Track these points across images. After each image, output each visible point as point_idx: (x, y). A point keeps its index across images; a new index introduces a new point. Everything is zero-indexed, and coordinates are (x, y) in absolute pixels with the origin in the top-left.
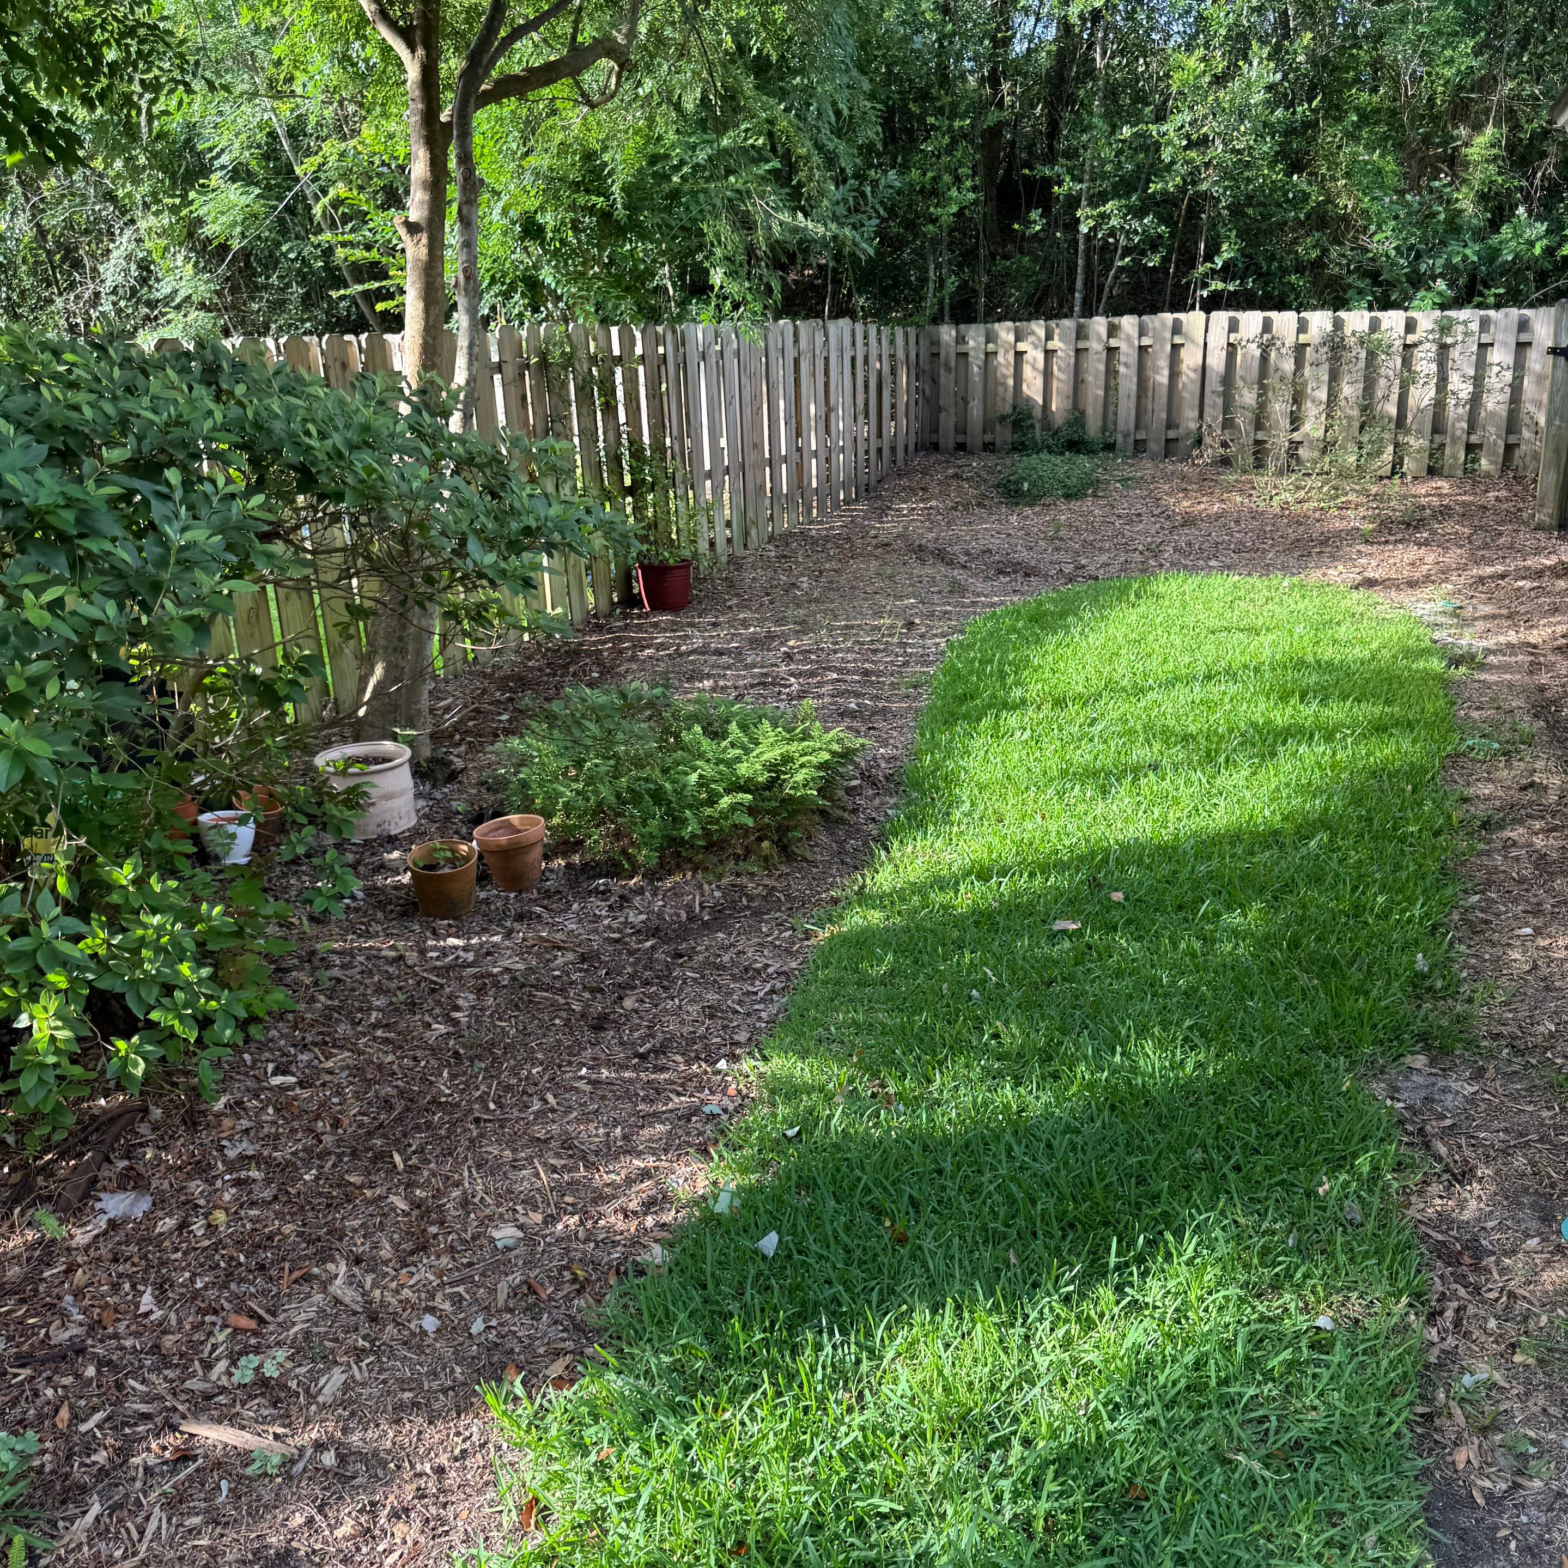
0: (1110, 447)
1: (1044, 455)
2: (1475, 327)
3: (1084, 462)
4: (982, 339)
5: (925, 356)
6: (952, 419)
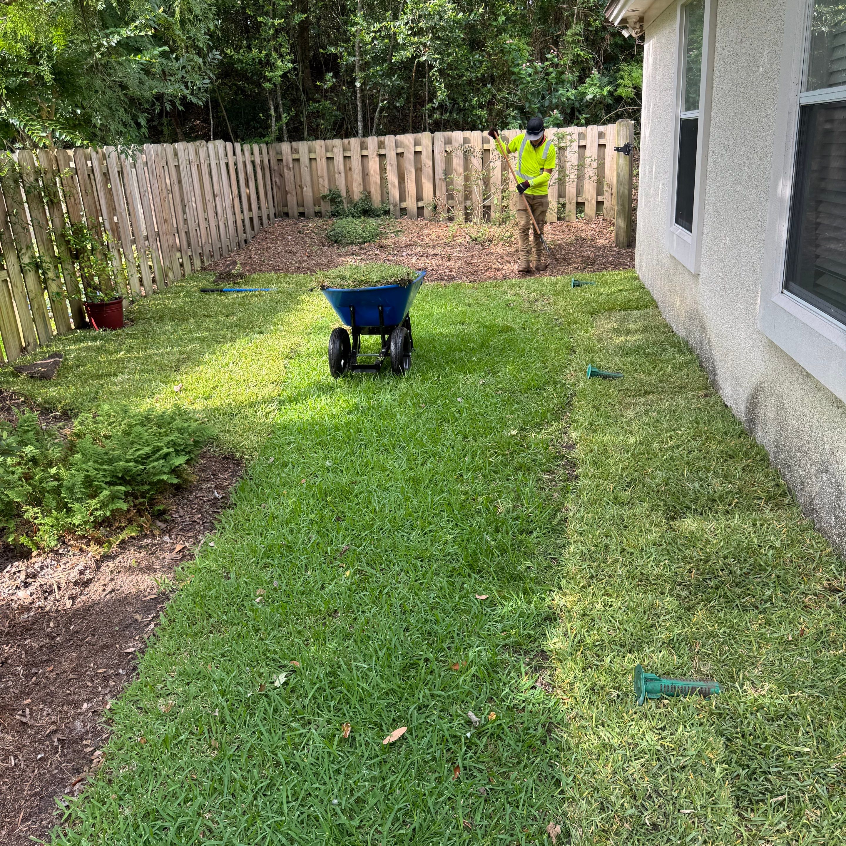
0: (387, 212)
1: (350, 219)
2: (575, 136)
3: (373, 222)
4: (306, 151)
5: (274, 162)
6: (295, 198)
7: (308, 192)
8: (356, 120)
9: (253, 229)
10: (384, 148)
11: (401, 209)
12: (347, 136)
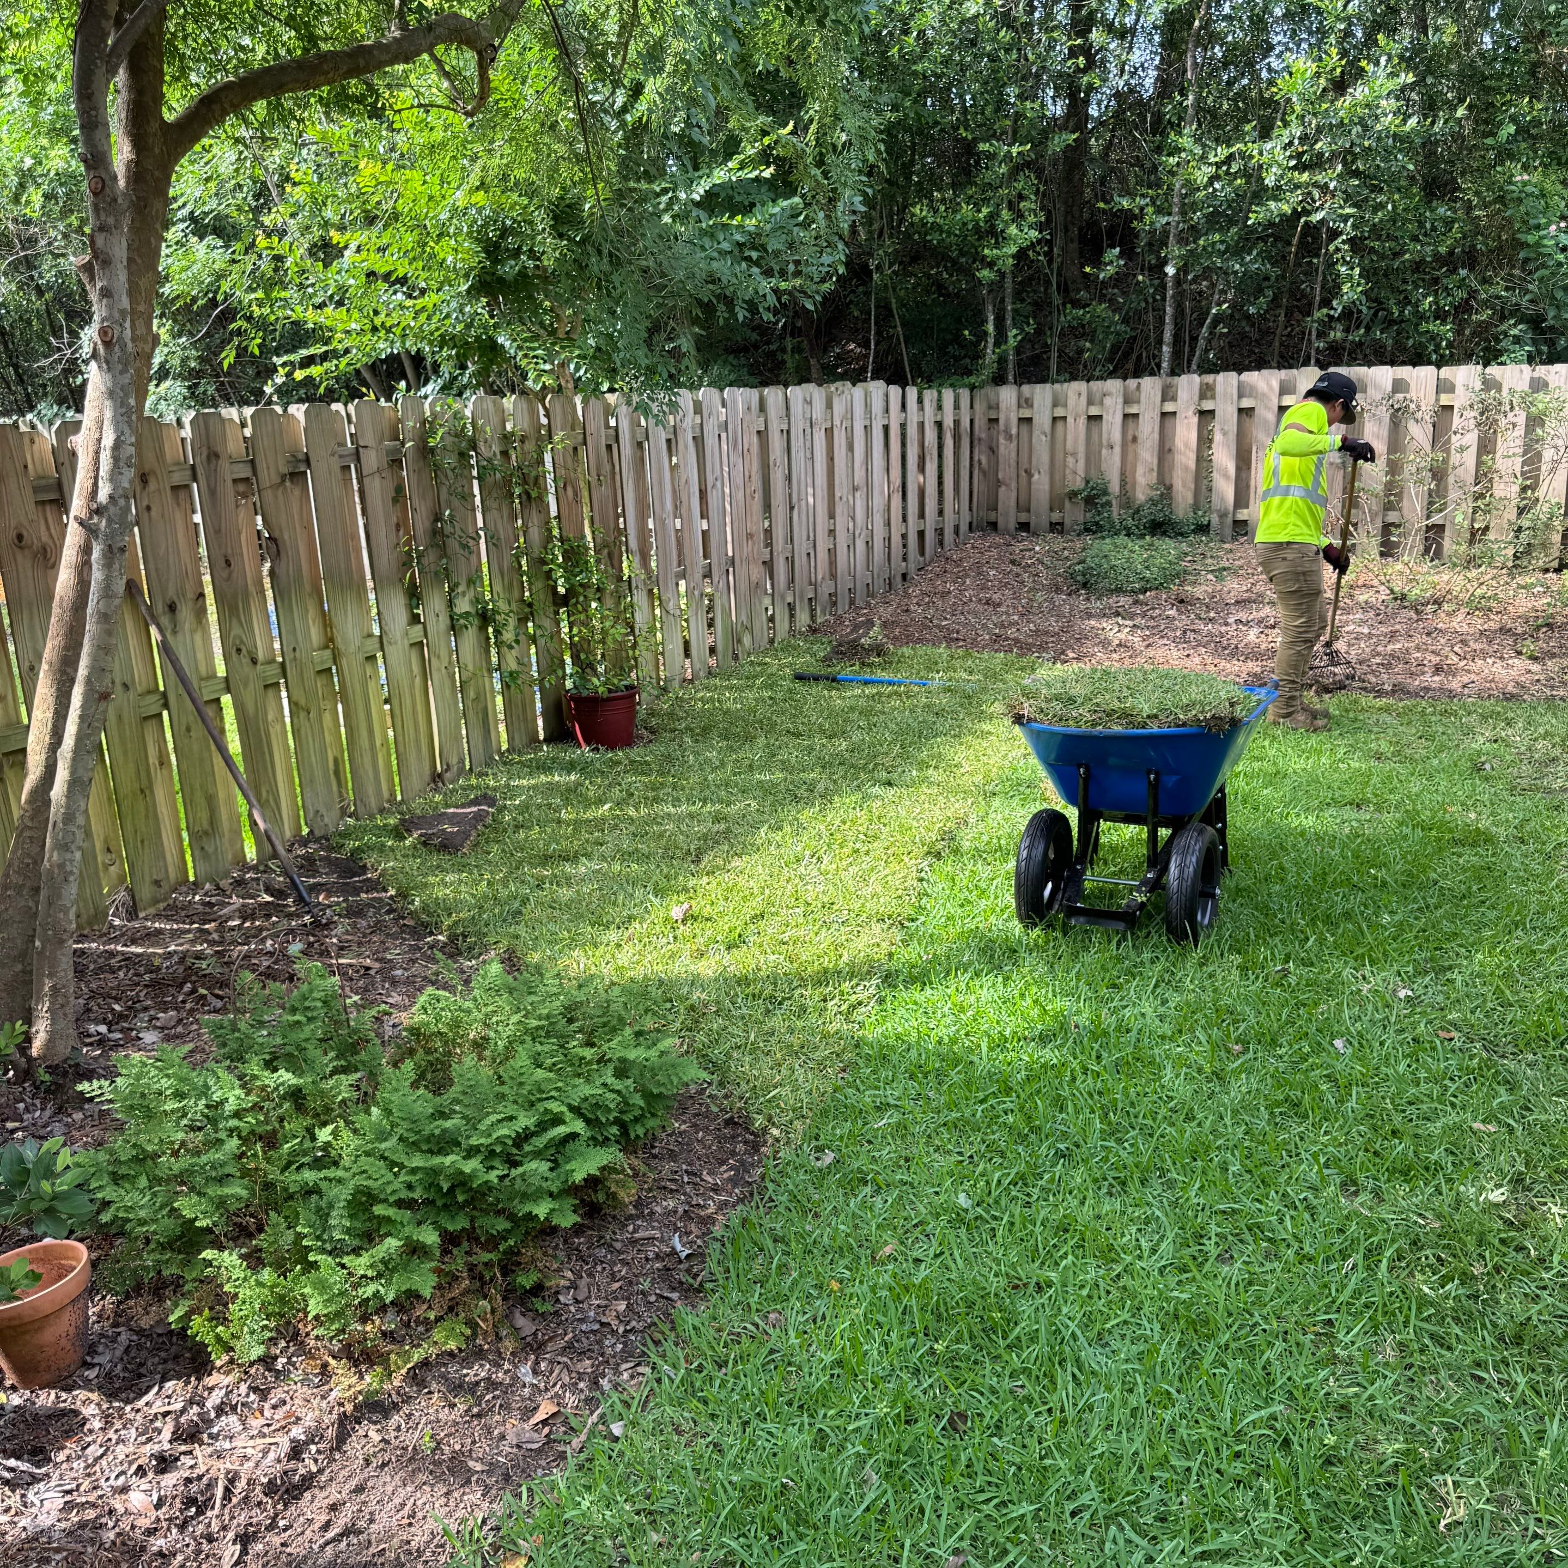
0: (1203, 529)
1: (1122, 539)
3: (1169, 548)
4: (1049, 401)
5: (980, 423)
6: (1014, 494)
7: (1041, 483)
8: (1160, 342)
9: (922, 552)
10: (1213, 397)
11: (1236, 523)
12: (1137, 374)
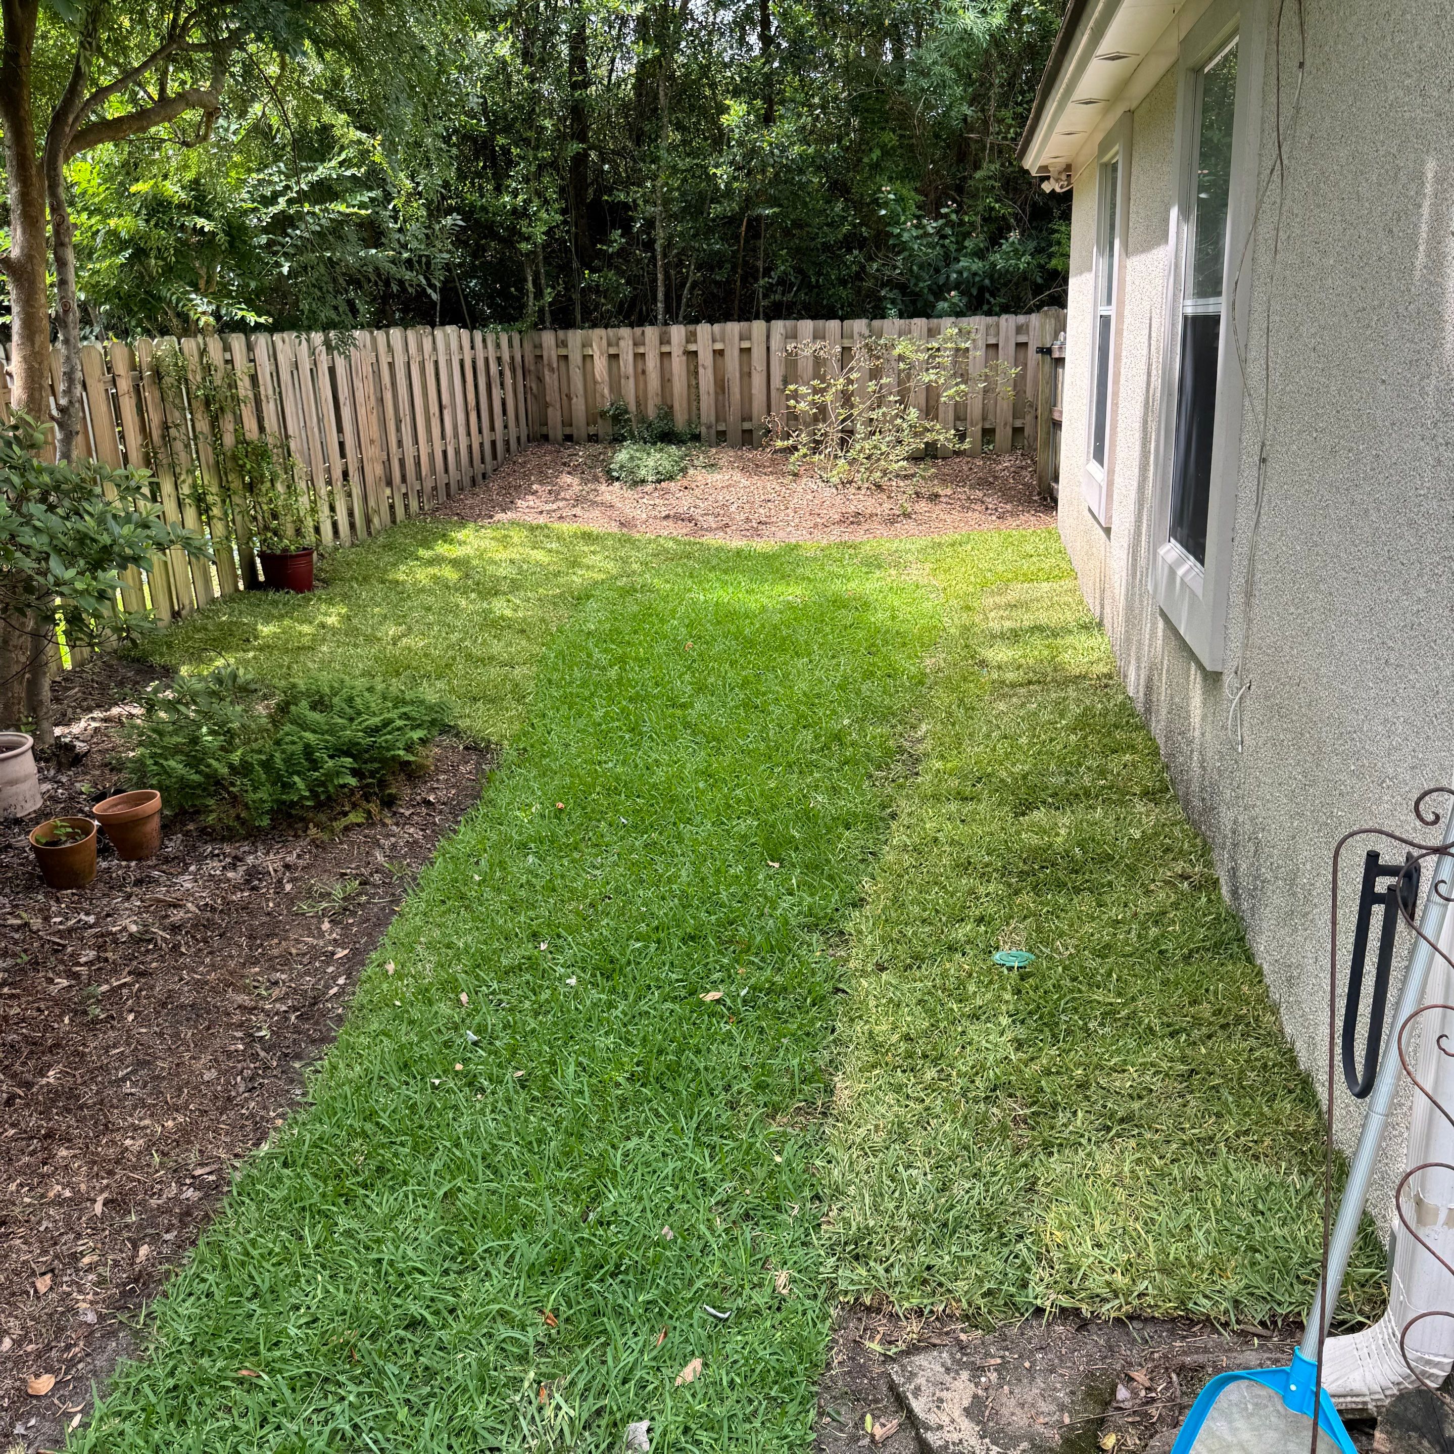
0: (696, 438)
1: (640, 446)
2: (982, 330)
3: (674, 451)
4: (579, 343)
5: (529, 358)
6: (559, 413)
7: (579, 405)
8: (655, 300)
9: (495, 457)
10: (695, 342)
11: (718, 432)
12: (640, 324)
